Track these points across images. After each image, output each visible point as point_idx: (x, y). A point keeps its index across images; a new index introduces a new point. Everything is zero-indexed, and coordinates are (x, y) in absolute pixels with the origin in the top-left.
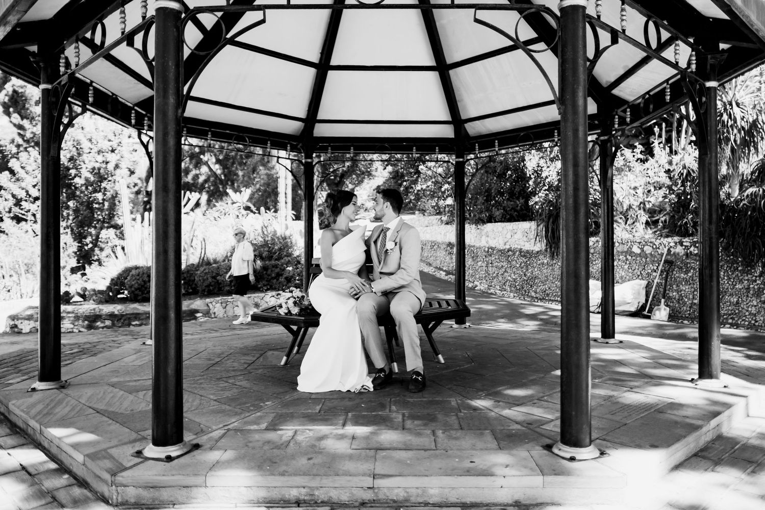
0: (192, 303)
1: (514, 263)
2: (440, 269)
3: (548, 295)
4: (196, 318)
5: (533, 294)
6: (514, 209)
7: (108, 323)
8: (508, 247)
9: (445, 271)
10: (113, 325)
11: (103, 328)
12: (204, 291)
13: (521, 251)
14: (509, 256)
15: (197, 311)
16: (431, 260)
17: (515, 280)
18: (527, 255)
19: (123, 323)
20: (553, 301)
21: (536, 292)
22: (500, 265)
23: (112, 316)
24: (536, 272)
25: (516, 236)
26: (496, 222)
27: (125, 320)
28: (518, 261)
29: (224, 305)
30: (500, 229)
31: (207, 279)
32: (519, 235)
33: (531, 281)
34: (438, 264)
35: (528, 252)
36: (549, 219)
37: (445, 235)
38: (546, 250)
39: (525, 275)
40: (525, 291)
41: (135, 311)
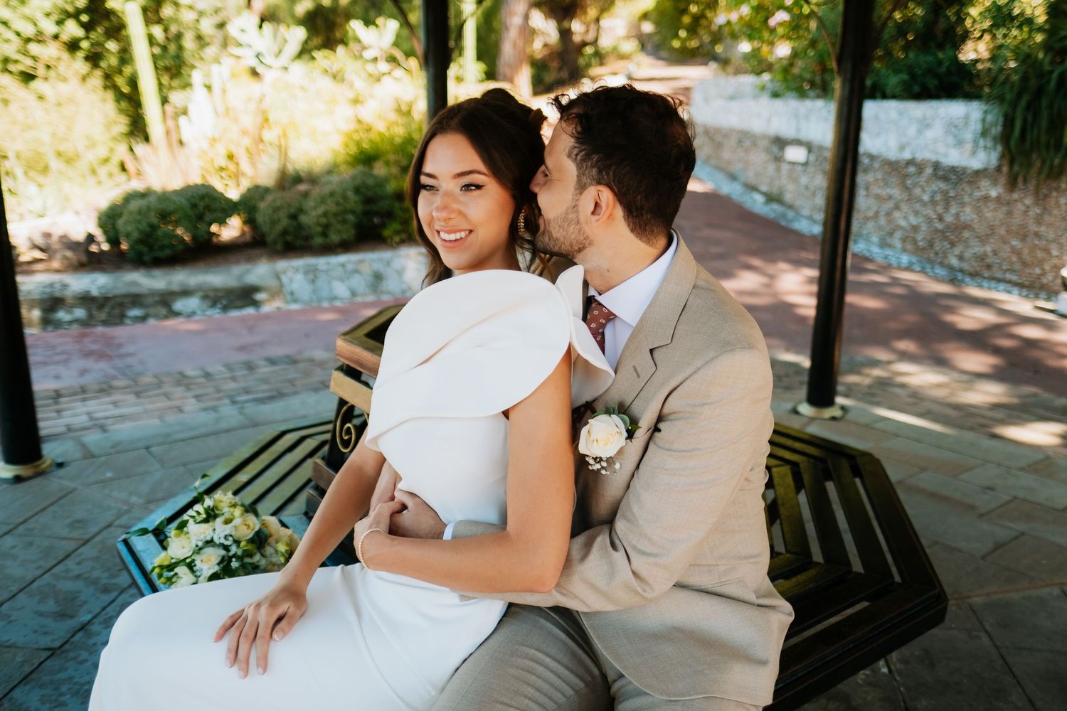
0: (248, 271)
1: (917, 191)
2: (753, 188)
3: (989, 267)
4: (256, 304)
5: (954, 262)
6: (930, 71)
7: (80, 313)
8: (907, 155)
9: (764, 194)
10: (91, 316)
11: (71, 322)
12: (275, 242)
13: (936, 166)
14: (906, 176)
15: (256, 289)
16: (736, 168)
17: (915, 228)
18: (951, 176)
19: (109, 314)
20: (999, 280)
21: (961, 258)
22: (884, 192)
23: (86, 299)
24: (968, 214)
25: (929, 134)
26: (885, 96)
27: (113, 307)
28: (927, 190)
29: (311, 276)
30: (894, 115)
31: (279, 220)
32: (936, 131)
33: (954, 233)
34: (750, 176)
35: (953, 169)
36: (1019, 96)
37: (769, 120)
38: (999, 169)
39: (941, 219)
40: (937, 254)
41: (134, 290)
